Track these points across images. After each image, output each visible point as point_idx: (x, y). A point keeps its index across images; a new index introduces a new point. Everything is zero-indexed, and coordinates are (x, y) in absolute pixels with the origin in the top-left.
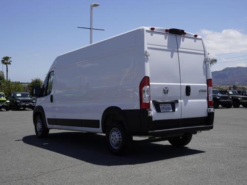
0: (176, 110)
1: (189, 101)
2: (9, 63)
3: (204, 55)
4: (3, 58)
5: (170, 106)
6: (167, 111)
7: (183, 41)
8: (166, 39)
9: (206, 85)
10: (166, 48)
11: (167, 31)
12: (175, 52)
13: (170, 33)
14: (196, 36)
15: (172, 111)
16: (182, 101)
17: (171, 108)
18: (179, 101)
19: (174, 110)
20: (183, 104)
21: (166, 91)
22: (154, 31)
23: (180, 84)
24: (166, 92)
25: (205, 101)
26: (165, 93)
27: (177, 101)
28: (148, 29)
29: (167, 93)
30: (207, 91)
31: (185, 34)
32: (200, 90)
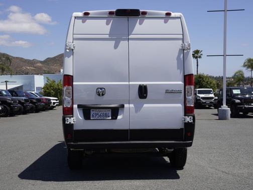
0: (119, 117)
1: (145, 105)
2: (200, 57)
3: (183, 39)
4: (194, 52)
6: (102, 118)
7: (140, 24)
8: (107, 24)
9: (181, 83)
10: (107, 36)
11: (111, 13)
12: (124, 40)
13: (116, 15)
14: (168, 14)
15: (110, 118)
16: (132, 106)
17: (110, 115)
18: (126, 106)
19: (114, 118)
20: (133, 110)
21: (101, 92)
22: (90, 16)
23: (128, 83)
24: (101, 94)
25: (180, 106)
26: (99, 95)
27: (123, 106)
28: (81, 14)
29: (103, 95)
30: (183, 92)
31: (144, 13)
32: (166, 90)
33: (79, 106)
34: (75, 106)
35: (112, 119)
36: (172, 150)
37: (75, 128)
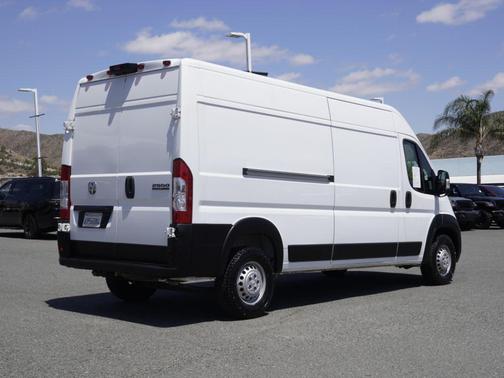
0: (109, 225)
1: (134, 209)
3: (177, 102)
5: (99, 217)
6: (91, 225)
7: (136, 84)
8: (106, 89)
9: (169, 173)
10: (103, 108)
12: (118, 110)
14: (167, 63)
15: (99, 226)
16: (120, 208)
17: (100, 220)
18: (115, 208)
19: (103, 226)
20: (121, 215)
21: (92, 188)
22: (93, 80)
23: (116, 175)
25: (167, 209)
26: (91, 192)
27: (111, 209)
28: (85, 79)
29: (94, 192)
30: (171, 187)
31: (142, 67)
32: (154, 185)
33: (76, 208)
34: (72, 208)
35: (101, 227)
36: (213, 280)
37: (72, 238)
